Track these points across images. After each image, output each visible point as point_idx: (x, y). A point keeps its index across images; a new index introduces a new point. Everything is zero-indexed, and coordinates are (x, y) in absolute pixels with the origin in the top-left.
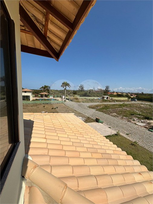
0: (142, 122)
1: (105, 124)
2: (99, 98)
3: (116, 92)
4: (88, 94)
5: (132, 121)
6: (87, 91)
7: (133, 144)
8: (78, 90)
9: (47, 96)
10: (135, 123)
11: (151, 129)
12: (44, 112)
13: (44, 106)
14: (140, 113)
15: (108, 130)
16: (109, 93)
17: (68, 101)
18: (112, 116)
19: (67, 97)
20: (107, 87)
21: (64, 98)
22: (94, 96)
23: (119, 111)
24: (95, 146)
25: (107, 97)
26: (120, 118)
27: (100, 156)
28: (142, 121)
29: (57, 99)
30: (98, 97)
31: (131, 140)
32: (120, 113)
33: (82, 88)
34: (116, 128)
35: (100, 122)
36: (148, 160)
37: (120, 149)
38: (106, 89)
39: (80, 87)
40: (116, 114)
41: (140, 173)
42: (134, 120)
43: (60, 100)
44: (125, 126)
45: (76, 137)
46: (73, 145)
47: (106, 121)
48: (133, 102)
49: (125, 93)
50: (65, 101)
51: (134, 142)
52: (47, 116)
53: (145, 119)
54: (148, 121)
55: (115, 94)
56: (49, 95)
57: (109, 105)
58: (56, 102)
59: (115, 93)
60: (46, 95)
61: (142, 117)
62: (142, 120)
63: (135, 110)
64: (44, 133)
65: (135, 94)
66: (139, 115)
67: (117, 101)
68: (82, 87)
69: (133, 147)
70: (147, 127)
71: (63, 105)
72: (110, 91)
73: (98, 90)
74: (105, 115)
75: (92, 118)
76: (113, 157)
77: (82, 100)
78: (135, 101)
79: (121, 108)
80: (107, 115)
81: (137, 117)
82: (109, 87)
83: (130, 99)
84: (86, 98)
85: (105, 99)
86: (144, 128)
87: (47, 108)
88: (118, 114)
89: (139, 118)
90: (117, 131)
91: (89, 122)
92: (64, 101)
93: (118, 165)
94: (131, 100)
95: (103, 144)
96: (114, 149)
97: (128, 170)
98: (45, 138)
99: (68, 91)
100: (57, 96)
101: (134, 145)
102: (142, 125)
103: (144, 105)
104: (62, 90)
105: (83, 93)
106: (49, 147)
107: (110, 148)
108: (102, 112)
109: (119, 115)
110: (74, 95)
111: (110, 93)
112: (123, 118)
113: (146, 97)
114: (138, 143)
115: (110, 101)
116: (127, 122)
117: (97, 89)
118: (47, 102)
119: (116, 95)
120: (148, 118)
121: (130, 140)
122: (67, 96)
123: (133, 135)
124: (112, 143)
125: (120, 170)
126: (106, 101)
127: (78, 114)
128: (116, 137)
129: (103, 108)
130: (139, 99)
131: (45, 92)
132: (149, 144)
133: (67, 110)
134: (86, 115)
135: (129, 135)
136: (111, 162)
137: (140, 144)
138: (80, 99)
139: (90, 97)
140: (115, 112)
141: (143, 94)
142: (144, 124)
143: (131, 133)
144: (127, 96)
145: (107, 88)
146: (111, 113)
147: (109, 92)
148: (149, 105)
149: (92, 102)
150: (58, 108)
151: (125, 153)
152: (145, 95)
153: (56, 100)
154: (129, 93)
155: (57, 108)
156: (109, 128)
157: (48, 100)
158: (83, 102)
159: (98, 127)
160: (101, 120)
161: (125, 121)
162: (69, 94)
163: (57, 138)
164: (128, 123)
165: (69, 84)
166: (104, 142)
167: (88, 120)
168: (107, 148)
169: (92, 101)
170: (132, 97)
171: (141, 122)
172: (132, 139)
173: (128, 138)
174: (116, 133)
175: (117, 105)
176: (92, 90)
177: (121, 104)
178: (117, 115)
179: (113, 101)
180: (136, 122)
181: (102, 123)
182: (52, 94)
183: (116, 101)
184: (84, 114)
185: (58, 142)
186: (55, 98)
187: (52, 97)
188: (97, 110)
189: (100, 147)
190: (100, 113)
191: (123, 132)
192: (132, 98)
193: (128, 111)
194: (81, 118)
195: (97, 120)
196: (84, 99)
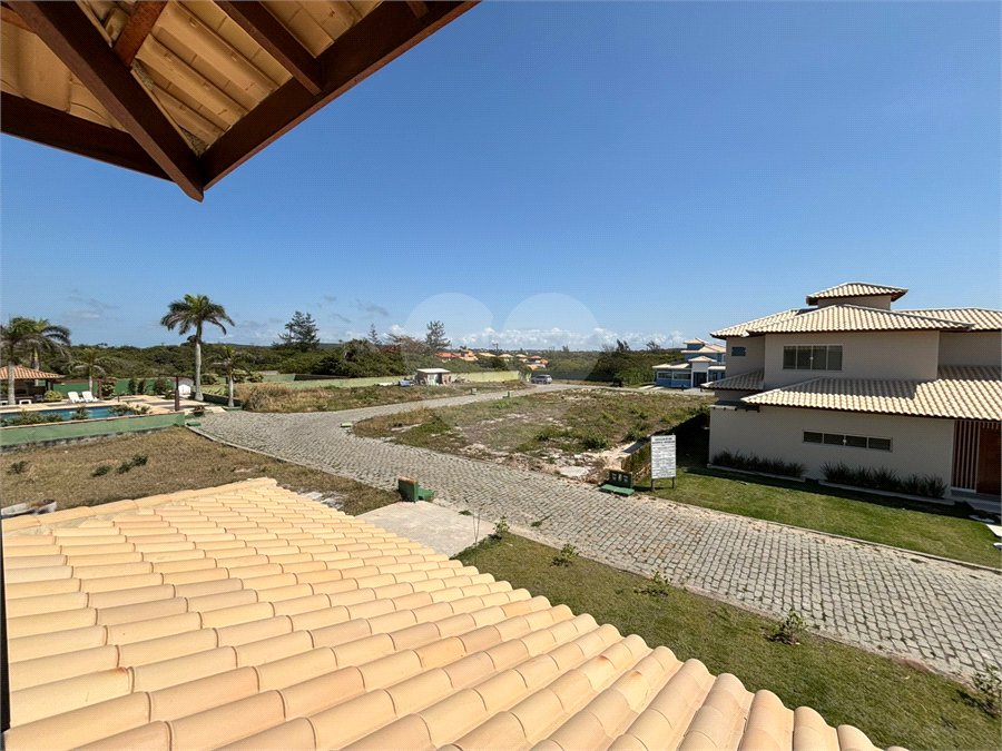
0: (577, 465)
1: (443, 501)
2: (403, 382)
3: (474, 351)
4: (344, 363)
5: (547, 467)
6: (338, 349)
7: (562, 559)
8: (282, 342)
9: (42, 391)
10: (557, 473)
11: (606, 482)
12: (19, 507)
13: (18, 469)
14: (569, 428)
15: (460, 526)
16: (445, 355)
17: (219, 409)
18: (471, 457)
19: (213, 390)
20: (435, 330)
21: (192, 397)
22: (379, 373)
23: (495, 433)
24: (423, 617)
25: (440, 375)
26: (501, 460)
27: (454, 650)
28: (576, 460)
29: (133, 405)
30: (398, 374)
31: (553, 546)
32: (499, 437)
33: (308, 332)
34: (493, 510)
35: (421, 499)
36: (612, 602)
37: (524, 593)
38: (429, 336)
39: (290, 326)
40: (481, 447)
41: (603, 658)
42: (551, 461)
43: (156, 410)
44: (522, 492)
45: (324, 602)
46: (314, 649)
47: (445, 484)
48: (540, 388)
49: (508, 352)
50: (198, 413)
51: (564, 551)
52: (83, 525)
53: (586, 451)
54: (596, 456)
55: (471, 359)
56: (54, 381)
57: (453, 408)
58: (125, 423)
59: (471, 354)
60: (31, 382)
61: (576, 442)
62: (576, 456)
63: (551, 419)
64: (96, 639)
65: (544, 355)
66: (566, 435)
67: (481, 388)
68: (304, 328)
69: (562, 570)
70: (595, 477)
71: (188, 437)
72: (448, 348)
73: (391, 342)
74: (440, 456)
75: (380, 484)
76: (507, 633)
77: (309, 398)
78: (545, 383)
79: (499, 417)
80: (449, 456)
81: (559, 446)
82: (445, 330)
83: (528, 377)
84: (336, 383)
85: (432, 381)
86: (587, 485)
87: (45, 476)
88: (493, 445)
89: (565, 448)
90: (498, 521)
91: (366, 510)
92: (188, 412)
93: (531, 660)
94: (533, 382)
95: (458, 594)
96: (503, 600)
97: (566, 661)
98: (120, 670)
99: (215, 353)
100: (131, 385)
101: (563, 561)
102: (578, 475)
103: (575, 394)
104: (170, 348)
105: (316, 358)
106: (164, 711)
107: (489, 603)
108: (425, 444)
109: (498, 450)
110: (256, 374)
111: (449, 355)
112: (511, 458)
113: (577, 366)
114: (575, 551)
115: (452, 393)
116: (527, 473)
117: (385, 335)
118: (45, 432)
119: (474, 363)
120: (593, 445)
121: (550, 548)
122: (208, 381)
123: (556, 524)
124: (489, 577)
125: (540, 674)
126: (434, 392)
127: (299, 478)
128: (497, 549)
129: (426, 429)
130: (559, 375)
131: (16, 363)
132: (608, 543)
133: (222, 466)
134: (345, 473)
135: (542, 527)
136: (502, 659)
137: (583, 550)
138: (296, 392)
139: (354, 377)
140: (480, 439)
141: (566, 354)
142: (584, 471)
143: (547, 518)
144: (516, 364)
145: (434, 333)
146: (464, 444)
147: (443, 351)
148: (590, 394)
149: (370, 405)
150: (151, 463)
151: (543, 601)
152: (575, 356)
153: (124, 410)
154: (521, 352)
155: (141, 461)
156: (463, 513)
157: (53, 417)
158: (320, 409)
159: (412, 525)
160: (423, 487)
161: (520, 472)
162: (223, 371)
163: (208, 641)
164: (535, 475)
165: (219, 310)
166: (459, 583)
167: (357, 499)
168: (477, 604)
169: (369, 397)
170: (533, 367)
171: (573, 462)
172: (552, 540)
173: (541, 539)
174: (493, 532)
175: (481, 405)
176: (364, 343)
177: (500, 402)
178: (487, 451)
179: (467, 389)
180: (558, 468)
181: (429, 499)
182: (86, 376)
183: (478, 389)
184: (332, 471)
185: (225, 662)
186: (113, 402)
187: (88, 395)
188: (398, 442)
189: (446, 611)
190: (414, 452)
191: (521, 521)
192: (534, 374)
193: (527, 425)
194: (316, 495)
195: (406, 492)
196: (324, 394)
